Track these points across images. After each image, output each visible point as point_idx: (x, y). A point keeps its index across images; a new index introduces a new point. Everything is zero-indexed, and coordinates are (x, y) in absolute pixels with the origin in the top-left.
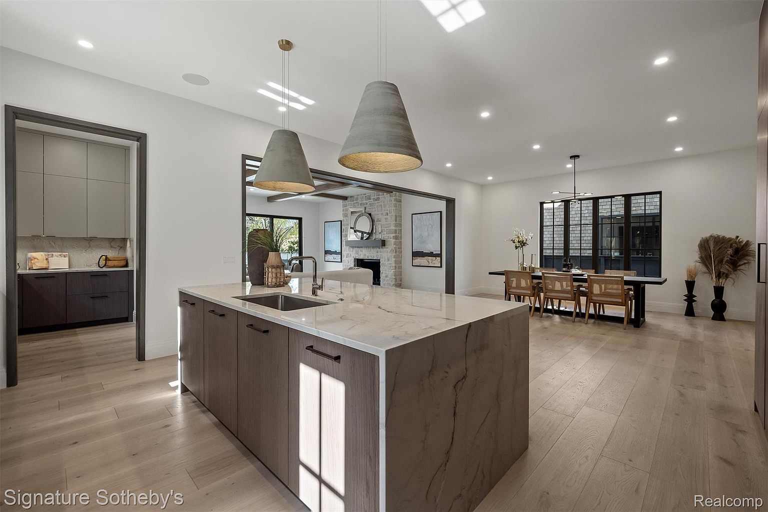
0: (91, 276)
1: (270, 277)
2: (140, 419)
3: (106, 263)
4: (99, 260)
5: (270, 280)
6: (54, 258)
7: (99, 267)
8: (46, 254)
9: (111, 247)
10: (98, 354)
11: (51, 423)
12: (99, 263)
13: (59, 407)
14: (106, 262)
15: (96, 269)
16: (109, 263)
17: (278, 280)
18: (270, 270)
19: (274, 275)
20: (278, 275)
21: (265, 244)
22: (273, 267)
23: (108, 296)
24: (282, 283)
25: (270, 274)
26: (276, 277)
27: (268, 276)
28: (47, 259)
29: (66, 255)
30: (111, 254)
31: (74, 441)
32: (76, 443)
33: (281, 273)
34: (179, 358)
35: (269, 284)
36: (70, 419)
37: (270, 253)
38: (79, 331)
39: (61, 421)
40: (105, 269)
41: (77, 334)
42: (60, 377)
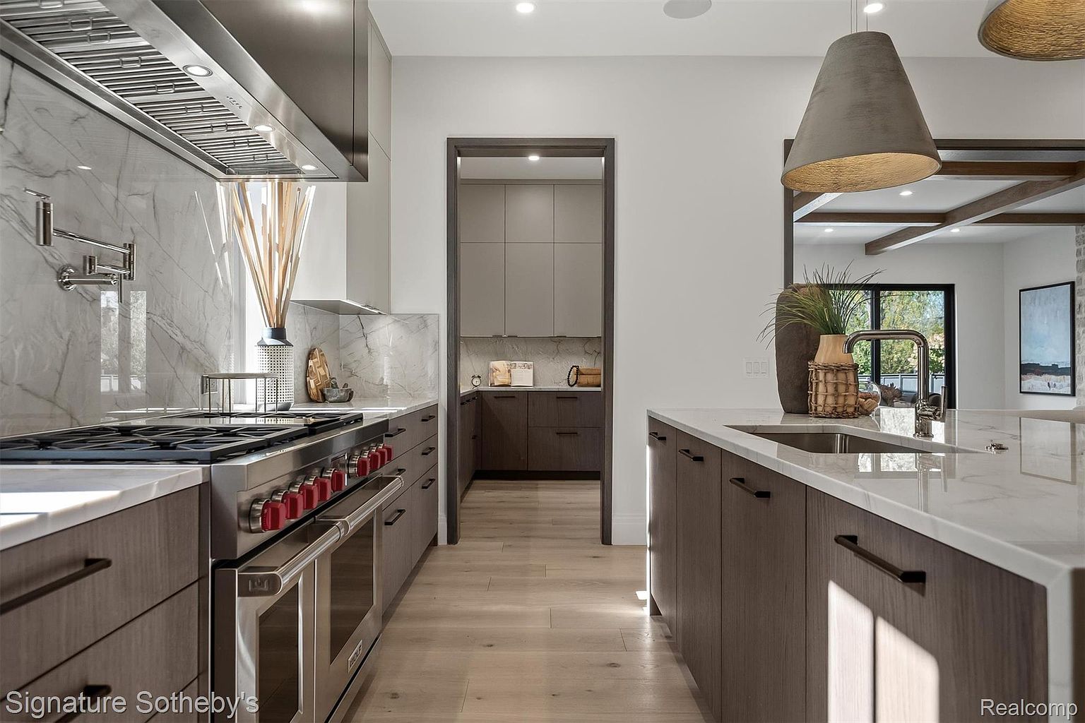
0: (558, 398)
1: (822, 395)
2: (578, 639)
3: (577, 379)
4: (569, 374)
5: (821, 400)
6: (518, 369)
7: (569, 385)
8: (509, 363)
9: (586, 352)
10: (554, 523)
11: (473, 607)
12: (568, 378)
13: (490, 586)
14: (577, 377)
15: (565, 387)
16: (582, 379)
17: (841, 400)
18: (821, 376)
19: (831, 389)
20: (842, 389)
21: (812, 318)
22: (827, 369)
23: (579, 433)
24: (851, 410)
25: (821, 387)
26: (836, 395)
27: (816, 391)
28: (509, 371)
29: (531, 365)
30: (584, 364)
31: (490, 643)
32: (491, 646)
33: (847, 385)
34: (648, 546)
35: (820, 409)
36: (495, 608)
37: (824, 338)
38: (541, 484)
39: (485, 608)
40: (576, 388)
41: (537, 488)
42: (500, 544)
